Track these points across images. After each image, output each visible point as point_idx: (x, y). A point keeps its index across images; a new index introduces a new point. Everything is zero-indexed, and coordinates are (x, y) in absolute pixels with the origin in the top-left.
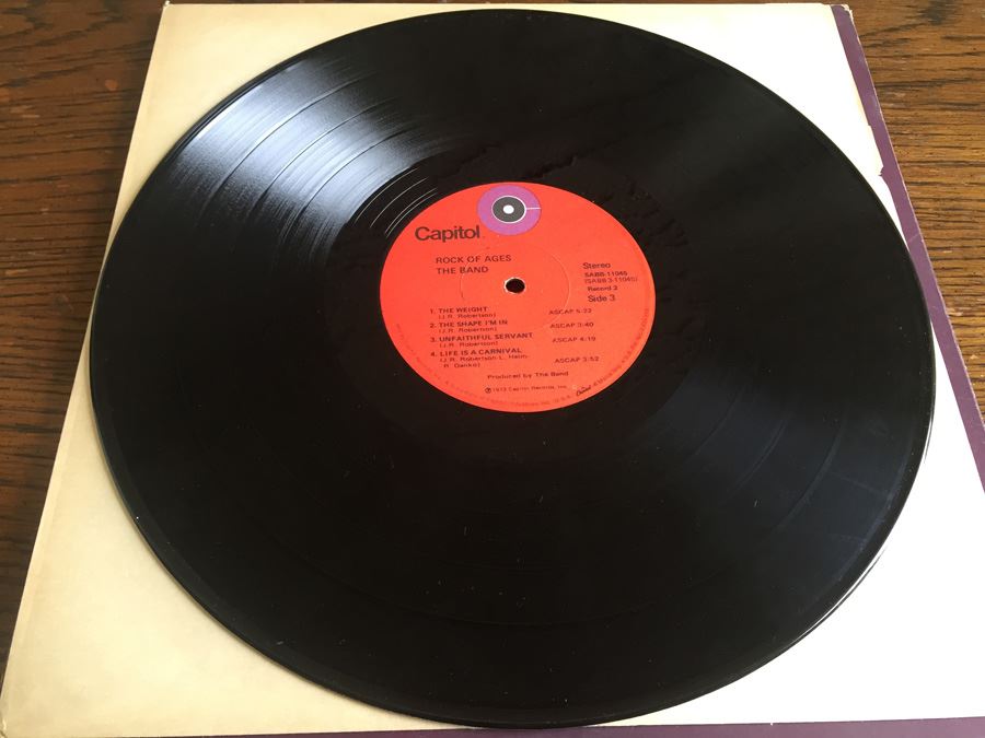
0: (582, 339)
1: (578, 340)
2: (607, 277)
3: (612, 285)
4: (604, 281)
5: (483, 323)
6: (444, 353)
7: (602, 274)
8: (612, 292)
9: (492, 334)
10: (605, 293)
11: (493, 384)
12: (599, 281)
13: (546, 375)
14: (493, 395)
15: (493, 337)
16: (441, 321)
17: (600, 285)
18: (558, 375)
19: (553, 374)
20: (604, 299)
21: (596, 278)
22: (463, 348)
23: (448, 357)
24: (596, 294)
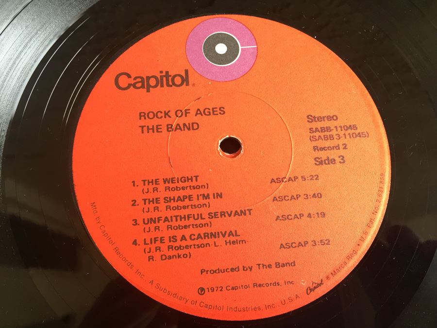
0: (309, 215)
1: (305, 218)
2: (334, 133)
3: (341, 142)
4: (331, 137)
5: (195, 197)
6: (148, 241)
7: (328, 129)
8: (342, 152)
9: (204, 211)
10: (333, 154)
11: (208, 281)
12: (326, 138)
13: (270, 266)
14: (208, 297)
15: (205, 216)
16: (146, 196)
17: (328, 144)
18: (283, 265)
19: (278, 265)
20: (333, 161)
21: (322, 134)
22: (172, 233)
23: (153, 246)
24: (323, 155)
